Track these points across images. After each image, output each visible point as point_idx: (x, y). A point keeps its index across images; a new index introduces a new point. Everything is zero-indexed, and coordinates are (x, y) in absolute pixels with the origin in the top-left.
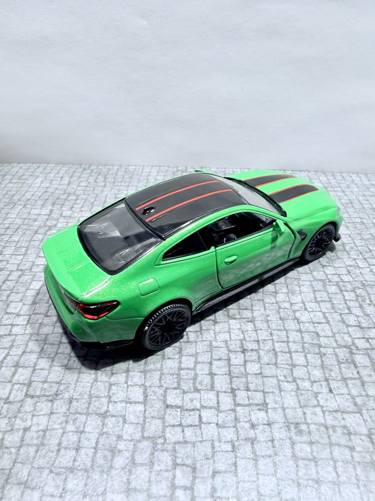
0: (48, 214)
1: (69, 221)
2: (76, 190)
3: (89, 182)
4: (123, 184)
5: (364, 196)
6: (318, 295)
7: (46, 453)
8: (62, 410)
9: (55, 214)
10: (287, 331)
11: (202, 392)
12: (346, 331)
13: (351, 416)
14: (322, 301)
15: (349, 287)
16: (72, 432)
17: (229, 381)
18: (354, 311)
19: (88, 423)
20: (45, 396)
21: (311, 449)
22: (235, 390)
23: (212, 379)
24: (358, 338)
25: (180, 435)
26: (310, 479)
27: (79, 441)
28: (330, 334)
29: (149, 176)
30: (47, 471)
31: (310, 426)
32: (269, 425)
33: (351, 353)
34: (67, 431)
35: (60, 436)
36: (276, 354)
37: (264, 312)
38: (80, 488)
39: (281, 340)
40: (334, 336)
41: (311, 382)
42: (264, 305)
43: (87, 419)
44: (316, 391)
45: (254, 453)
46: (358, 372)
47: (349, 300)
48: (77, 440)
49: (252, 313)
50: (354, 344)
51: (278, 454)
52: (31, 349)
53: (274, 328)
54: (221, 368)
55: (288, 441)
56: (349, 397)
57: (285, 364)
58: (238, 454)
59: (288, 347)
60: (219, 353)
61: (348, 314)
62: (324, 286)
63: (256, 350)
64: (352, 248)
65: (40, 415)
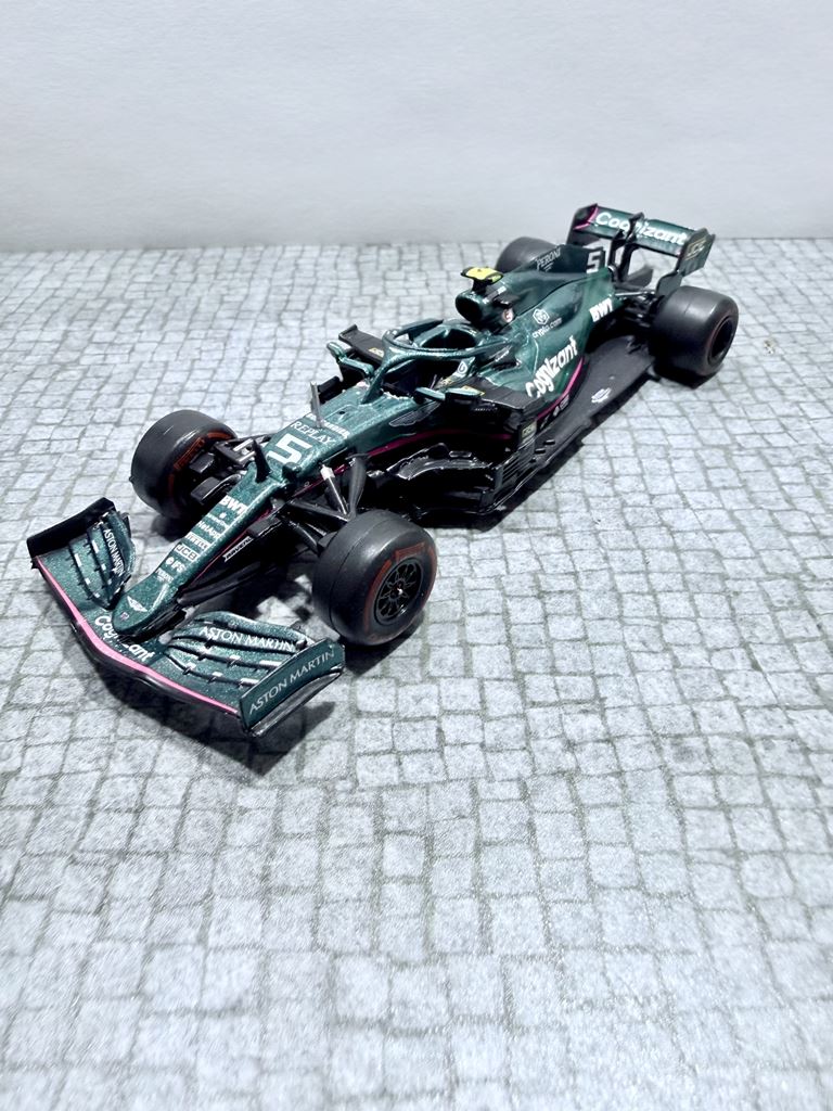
0: (59, 338)
1: (109, 351)
2: (126, 290)
3: (157, 275)
4: (238, 275)
5: (810, 280)
6: (714, 476)
7: (59, 822)
8: (99, 733)
9: (76, 338)
10: (643, 550)
11: (443, 682)
12: (785, 544)
13: (809, 714)
14: (725, 488)
15: (788, 458)
16: (123, 775)
17: (507, 657)
18: (802, 504)
19: (163, 756)
20: (56, 705)
21: (715, 786)
22: (525, 674)
23: (467, 654)
24: (814, 558)
25: (391, 772)
26: (715, 849)
27: (142, 794)
28: (748, 552)
29: (300, 257)
30: (61, 862)
31: (710, 738)
32: (608, 741)
33: (800, 587)
34: (110, 774)
35: (94, 785)
36: (619, 598)
37: (587, 515)
38: (145, 892)
39: (629, 568)
40: (757, 554)
41: (707, 649)
42: (586, 500)
43: (160, 748)
44: (721, 668)
45: (576, 799)
46: (819, 627)
47: (788, 484)
48: (137, 794)
49: (558, 517)
50: (805, 570)
51: (634, 799)
52: (20, 611)
53: (612, 545)
54: (487, 630)
55: (658, 771)
56: (799, 676)
57: (641, 618)
58: (537, 805)
59: (648, 582)
60: (482, 601)
61: (787, 510)
62: (728, 456)
63: (570, 592)
64: (789, 381)
65: (43, 745)
